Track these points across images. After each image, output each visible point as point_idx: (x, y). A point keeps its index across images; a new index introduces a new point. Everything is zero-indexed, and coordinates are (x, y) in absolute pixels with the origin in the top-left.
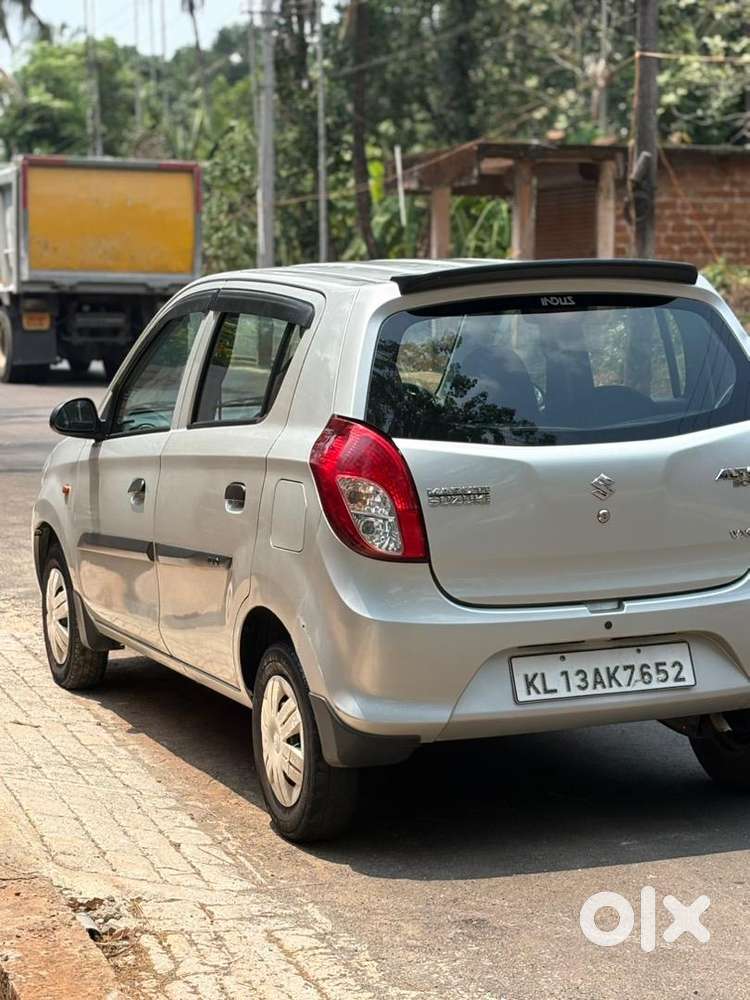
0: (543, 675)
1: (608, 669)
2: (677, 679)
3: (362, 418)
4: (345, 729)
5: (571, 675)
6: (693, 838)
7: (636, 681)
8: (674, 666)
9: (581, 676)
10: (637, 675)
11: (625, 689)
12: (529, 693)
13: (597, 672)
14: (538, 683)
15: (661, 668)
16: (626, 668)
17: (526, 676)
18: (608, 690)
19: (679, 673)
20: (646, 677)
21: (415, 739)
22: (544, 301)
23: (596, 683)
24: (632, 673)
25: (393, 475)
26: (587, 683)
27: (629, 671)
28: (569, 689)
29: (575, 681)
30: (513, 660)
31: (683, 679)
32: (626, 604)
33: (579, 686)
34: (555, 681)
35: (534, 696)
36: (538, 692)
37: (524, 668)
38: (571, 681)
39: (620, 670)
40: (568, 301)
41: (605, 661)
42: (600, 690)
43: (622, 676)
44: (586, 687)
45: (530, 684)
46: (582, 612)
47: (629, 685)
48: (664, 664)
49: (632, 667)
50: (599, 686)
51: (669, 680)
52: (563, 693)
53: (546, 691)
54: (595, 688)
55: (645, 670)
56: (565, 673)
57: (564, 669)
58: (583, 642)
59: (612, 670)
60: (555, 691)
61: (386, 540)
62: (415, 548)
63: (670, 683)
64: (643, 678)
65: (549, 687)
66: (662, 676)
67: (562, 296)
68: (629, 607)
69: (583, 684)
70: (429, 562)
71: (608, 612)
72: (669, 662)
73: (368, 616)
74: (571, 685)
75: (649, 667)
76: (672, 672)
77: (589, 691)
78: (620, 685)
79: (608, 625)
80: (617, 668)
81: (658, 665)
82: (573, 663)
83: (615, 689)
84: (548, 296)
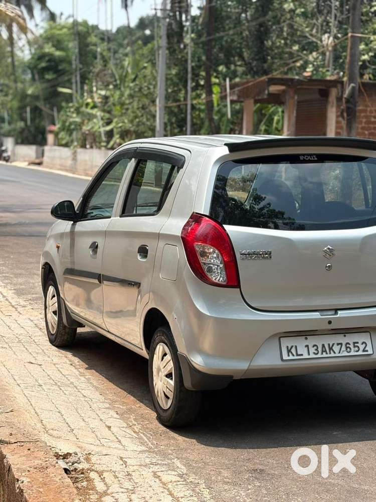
0: (296, 347)
1: (329, 345)
2: (364, 351)
3: (208, 214)
4: (196, 371)
5: (310, 347)
6: (370, 431)
7: (343, 351)
8: (362, 344)
9: (315, 348)
10: (344, 348)
11: (337, 355)
12: (289, 355)
13: (323, 346)
14: (293, 350)
15: (356, 345)
16: (338, 344)
17: (287, 347)
18: (329, 355)
19: (365, 348)
20: (348, 349)
21: (231, 377)
22: (302, 158)
23: (323, 352)
24: (341, 347)
25: (223, 243)
26: (318, 352)
27: (340, 346)
28: (309, 354)
29: (312, 350)
30: (281, 339)
31: (367, 351)
32: (339, 312)
33: (314, 353)
34: (302, 350)
35: (291, 357)
36: (293, 355)
37: (286, 343)
38: (310, 350)
39: (335, 345)
40: (314, 158)
41: (328, 340)
42: (324, 355)
43: (336, 348)
44: (318, 353)
45: (289, 351)
46: (317, 315)
47: (339, 353)
48: (358, 343)
49: (341, 344)
50: (324, 353)
51: (360, 351)
52: (306, 356)
53: (297, 355)
54: (322, 354)
55: (348, 345)
56: (307, 346)
57: (307, 344)
58: (317, 330)
59: (331, 346)
60: (302, 355)
61: (218, 277)
62: (233, 280)
63: (360, 353)
64: (347, 349)
65: (299, 353)
66: (357, 349)
67: (311, 155)
68: (341, 314)
69: (316, 352)
70: (240, 288)
71: (329, 316)
72: (360, 342)
73: (208, 314)
74: (310, 352)
75: (350, 344)
76: (362, 347)
77: (319, 355)
78: (335, 353)
79: (330, 322)
80: (333, 344)
81: (354, 343)
82: (311, 341)
83: (332, 355)
84: (304, 155)
